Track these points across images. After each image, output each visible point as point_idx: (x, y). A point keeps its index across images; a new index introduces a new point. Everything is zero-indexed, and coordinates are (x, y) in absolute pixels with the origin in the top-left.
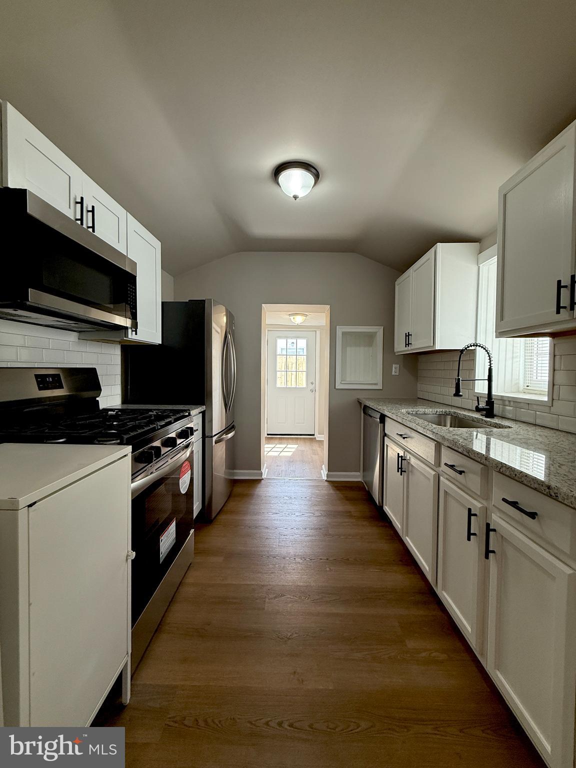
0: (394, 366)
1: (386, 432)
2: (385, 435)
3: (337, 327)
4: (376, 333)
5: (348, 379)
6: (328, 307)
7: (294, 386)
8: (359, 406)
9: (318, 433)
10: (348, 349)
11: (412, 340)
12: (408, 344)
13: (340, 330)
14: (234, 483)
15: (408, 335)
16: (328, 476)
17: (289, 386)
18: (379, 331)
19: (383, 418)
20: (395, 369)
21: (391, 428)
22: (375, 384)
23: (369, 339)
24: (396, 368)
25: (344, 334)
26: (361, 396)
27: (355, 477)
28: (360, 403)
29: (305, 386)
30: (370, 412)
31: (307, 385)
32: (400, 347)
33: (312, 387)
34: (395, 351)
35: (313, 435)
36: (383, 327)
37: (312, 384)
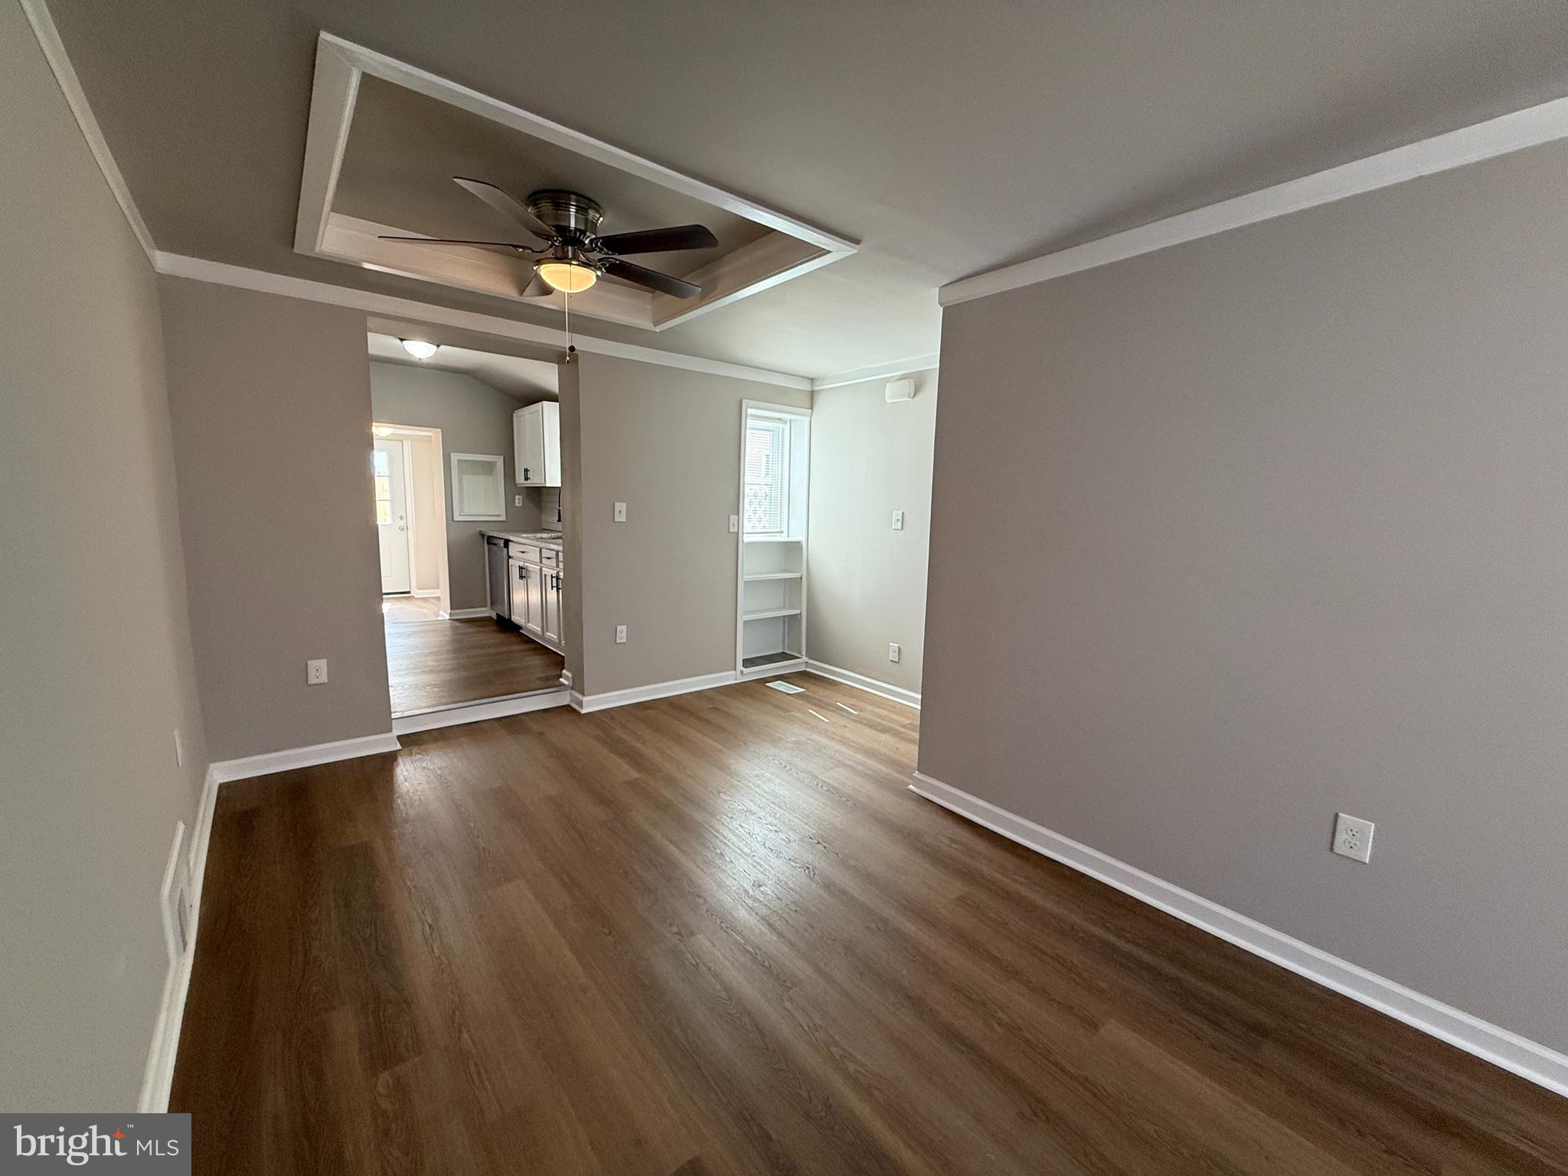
0: (517, 497)
1: (510, 554)
2: (510, 557)
3: (452, 454)
4: (496, 462)
5: (466, 511)
6: (439, 432)
8: (481, 537)
9: (415, 590)
10: (465, 478)
11: (530, 475)
12: (526, 479)
13: (455, 457)
15: (526, 471)
16: (451, 615)
18: (499, 461)
19: (507, 543)
20: (518, 501)
21: (514, 549)
22: (498, 516)
23: (489, 468)
24: (519, 499)
25: (458, 460)
26: (484, 529)
27: (485, 612)
28: (483, 535)
30: (495, 541)
31: (393, 520)
32: (520, 479)
33: (400, 522)
34: (517, 482)
35: (409, 592)
36: (502, 457)
37: (401, 518)
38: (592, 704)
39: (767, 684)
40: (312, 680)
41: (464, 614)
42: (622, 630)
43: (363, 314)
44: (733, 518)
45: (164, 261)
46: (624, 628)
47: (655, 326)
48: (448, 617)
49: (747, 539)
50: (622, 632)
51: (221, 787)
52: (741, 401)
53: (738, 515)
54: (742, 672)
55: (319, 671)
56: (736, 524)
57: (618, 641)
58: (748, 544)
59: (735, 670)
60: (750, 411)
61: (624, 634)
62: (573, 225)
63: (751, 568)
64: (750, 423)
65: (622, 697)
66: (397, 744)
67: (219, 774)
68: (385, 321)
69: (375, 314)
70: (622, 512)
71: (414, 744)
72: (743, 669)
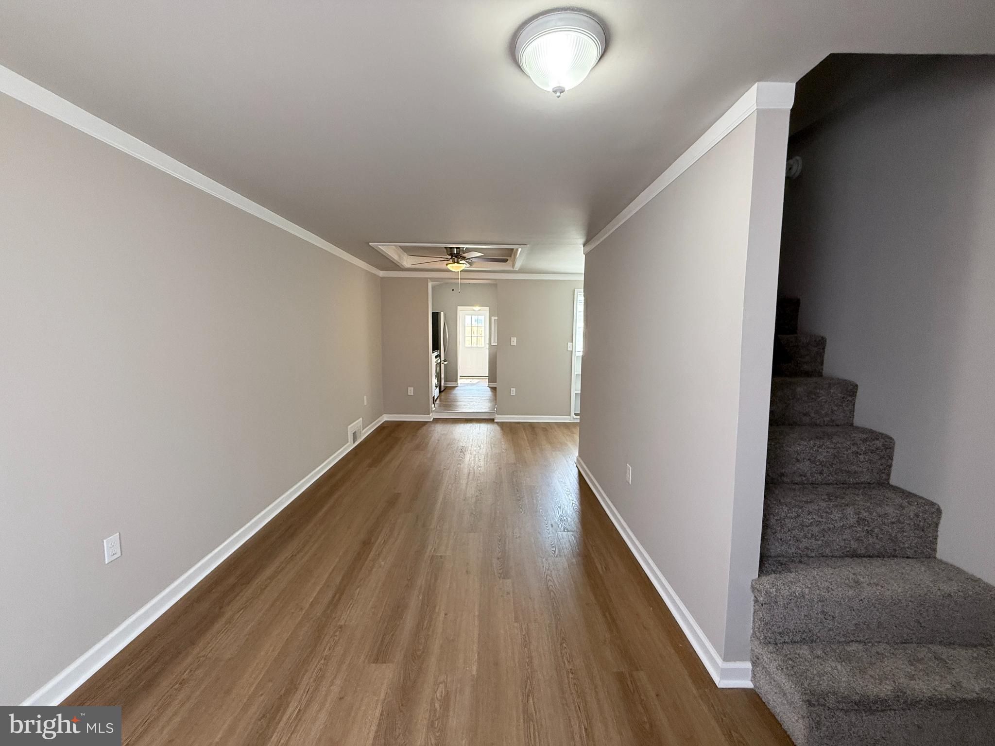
6: (487, 308)
13: (493, 318)
17: (473, 346)
25: (495, 320)
29: (483, 346)
35: (487, 377)
38: (499, 418)
40: (409, 394)
41: (491, 384)
43: (427, 279)
44: (570, 344)
45: (382, 274)
46: (514, 389)
47: (514, 269)
48: (487, 385)
49: (578, 354)
50: (513, 391)
51: (385, 421)
52: (574, 290)
53: (572, 342)
54: (573, 417)
55: (411, 391)
56: (571, 347)
57: (511, 395)
58: (577, 357)
59: (570, 415)
60: (579, 294)
61: (514, 392)
62: (455, 254)
64: (580, 298)
65: (513, 418)
66: (431, 420)
67: (386, 418)
68: (433, 279)
69: (430, 278)
70: (514, 341)
71: (436, 421)
72: (575, 416)
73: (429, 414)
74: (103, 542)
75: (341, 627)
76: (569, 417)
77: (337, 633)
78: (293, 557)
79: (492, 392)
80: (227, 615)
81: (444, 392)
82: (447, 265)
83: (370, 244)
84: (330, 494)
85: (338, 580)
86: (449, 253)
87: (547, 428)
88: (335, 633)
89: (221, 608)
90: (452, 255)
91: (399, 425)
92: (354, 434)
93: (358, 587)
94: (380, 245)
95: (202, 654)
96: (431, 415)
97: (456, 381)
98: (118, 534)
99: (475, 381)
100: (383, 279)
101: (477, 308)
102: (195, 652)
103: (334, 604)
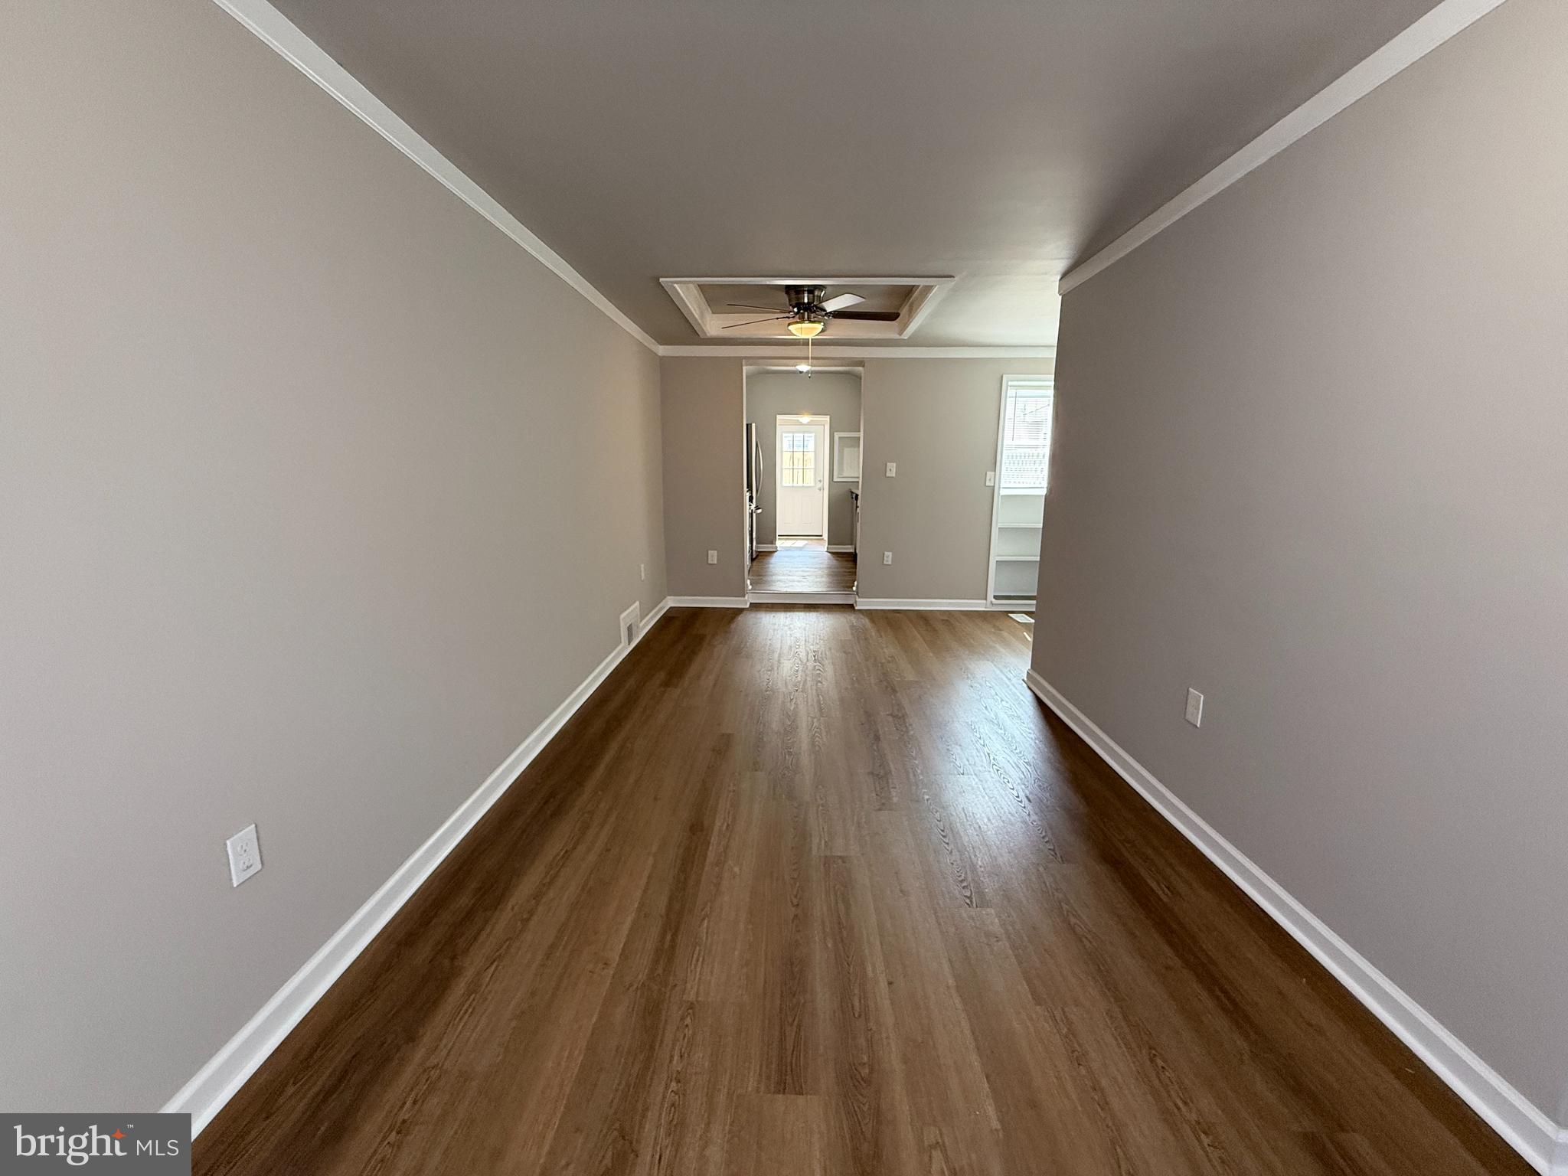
3: (835, 433)
5: (845, 475)
6: (827, 418)
7: (800, 484)
8: (850, 495)
10: (847, 451)
13: (837, 435)
14: (759, 554)
16: (828, 548)
17: (795, 484)
25: (840, 438)
26: (850, 487)
27: (849, 549)
28: (852, 493)
29: (812, 484)
31: (815, 483)
33: (820, 485)
35: (821, 536)
37: (820, 481)
38: (862, 604)
39: (1010, 615)
40: (710, 562)
41: (835, 548)
42: (889, 555)
43: (741, 359)
44: (990, 474)
45: (662, 350)
46: (890, 554)
47: (900, 335)
48: (826, 550)
49: (1003, 492)
50: (888, 557)
51: (671, 608)
52: (1002, 377)
53: (995, 471)
54: (991, 602)
55: (713, 557)
56: (992, 480)
57: (885, 563)
58: (1002, 496)
59: (986, 599)
60: (1010, 383)
61: (890, 559)
62: (806, 301)
63: (1002, 518)
64: (1011, 392)
65: (886, 604)
66: (748, 606)
67: (671, 602)
68: (751, 360)
69: (745, 358)
70: (892, 470)
71: (756, 607)
72: (994, 600)
73: (744, 597)
74: (225, 844)
75: (691, 1006)
76: (984, 601)
77: (688, 1021)
78: (567, 855)
79: (837, 560)
80: (469, 974)
81: (757, 560)
82: (789, 325)
83: (661, 280)
84: (607, 734)
85: (662, 903)
86: (794, 303)
87: (949, 619)
88: (682, 1019)
89: (453, 958)
90: (800, 305)
91: (696, 613)
92: (630, 629)
93: (703, 919)
94: (677, 283)
95: (433, 1061)
96: (746, 598)
97: (773, 542)
98: (254, 826)
99: (800, 543)
100: (663, 361)
101: (805, 419)
102: (420, 1054)
103: (666, 954)
